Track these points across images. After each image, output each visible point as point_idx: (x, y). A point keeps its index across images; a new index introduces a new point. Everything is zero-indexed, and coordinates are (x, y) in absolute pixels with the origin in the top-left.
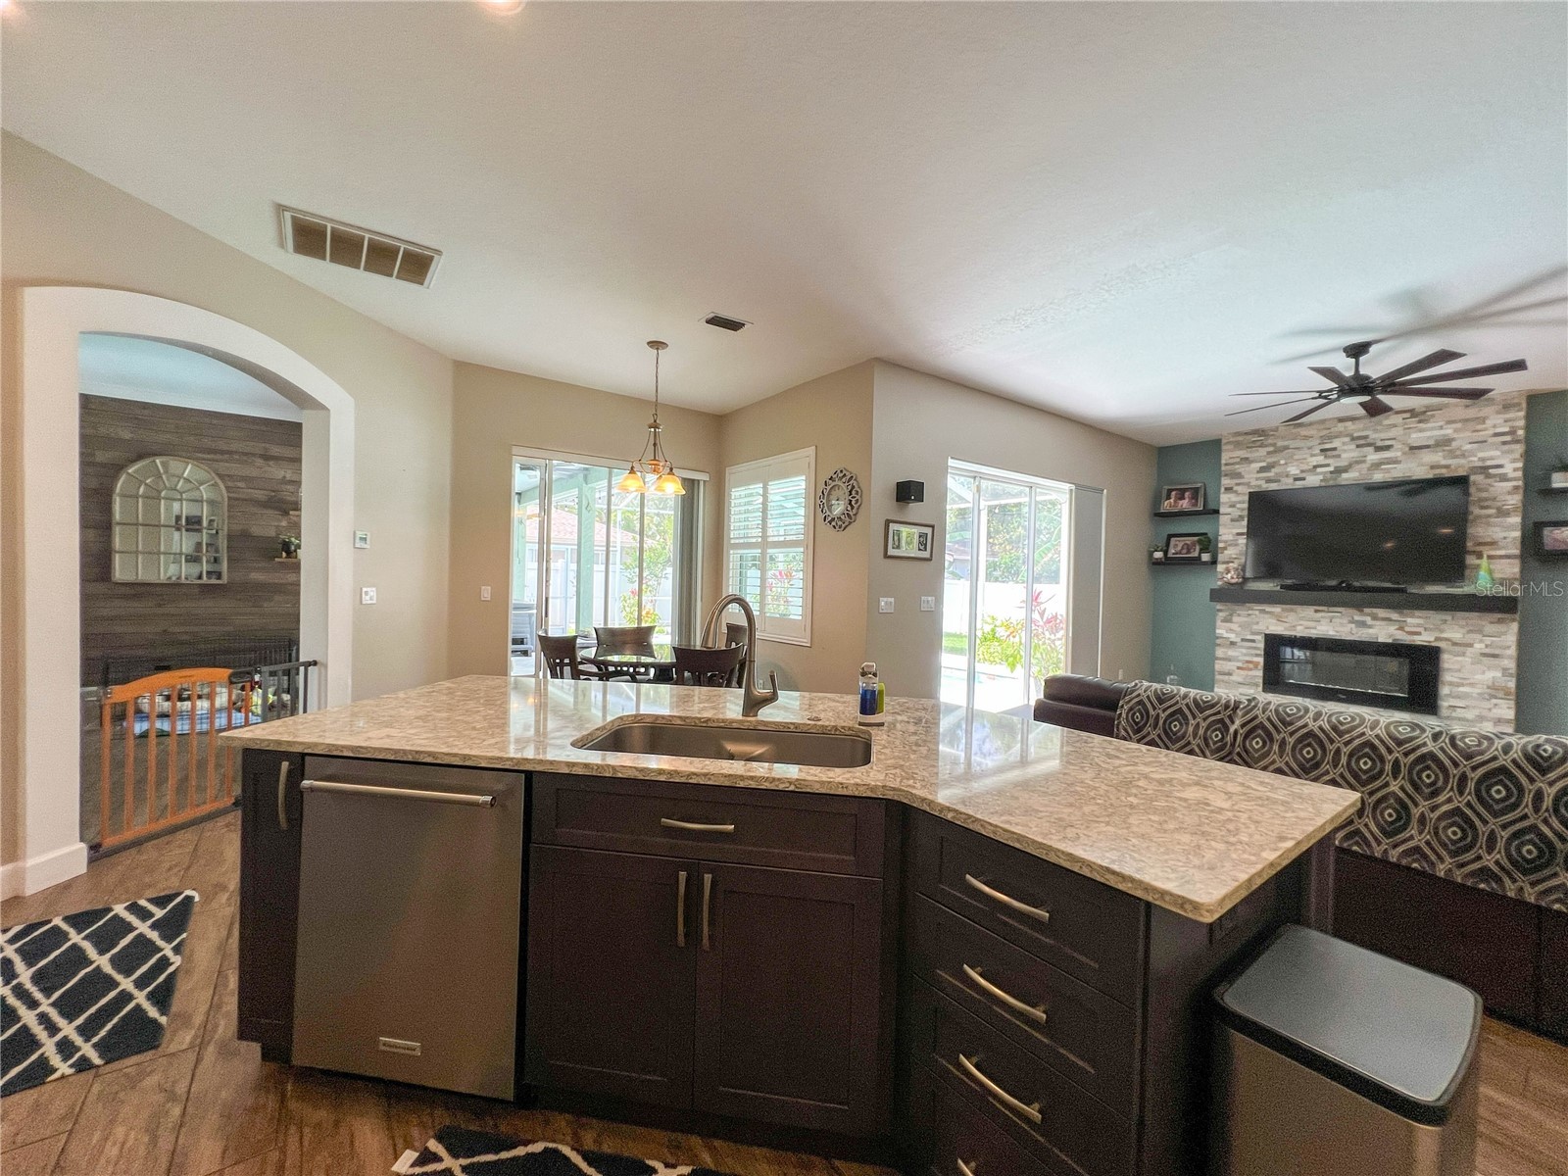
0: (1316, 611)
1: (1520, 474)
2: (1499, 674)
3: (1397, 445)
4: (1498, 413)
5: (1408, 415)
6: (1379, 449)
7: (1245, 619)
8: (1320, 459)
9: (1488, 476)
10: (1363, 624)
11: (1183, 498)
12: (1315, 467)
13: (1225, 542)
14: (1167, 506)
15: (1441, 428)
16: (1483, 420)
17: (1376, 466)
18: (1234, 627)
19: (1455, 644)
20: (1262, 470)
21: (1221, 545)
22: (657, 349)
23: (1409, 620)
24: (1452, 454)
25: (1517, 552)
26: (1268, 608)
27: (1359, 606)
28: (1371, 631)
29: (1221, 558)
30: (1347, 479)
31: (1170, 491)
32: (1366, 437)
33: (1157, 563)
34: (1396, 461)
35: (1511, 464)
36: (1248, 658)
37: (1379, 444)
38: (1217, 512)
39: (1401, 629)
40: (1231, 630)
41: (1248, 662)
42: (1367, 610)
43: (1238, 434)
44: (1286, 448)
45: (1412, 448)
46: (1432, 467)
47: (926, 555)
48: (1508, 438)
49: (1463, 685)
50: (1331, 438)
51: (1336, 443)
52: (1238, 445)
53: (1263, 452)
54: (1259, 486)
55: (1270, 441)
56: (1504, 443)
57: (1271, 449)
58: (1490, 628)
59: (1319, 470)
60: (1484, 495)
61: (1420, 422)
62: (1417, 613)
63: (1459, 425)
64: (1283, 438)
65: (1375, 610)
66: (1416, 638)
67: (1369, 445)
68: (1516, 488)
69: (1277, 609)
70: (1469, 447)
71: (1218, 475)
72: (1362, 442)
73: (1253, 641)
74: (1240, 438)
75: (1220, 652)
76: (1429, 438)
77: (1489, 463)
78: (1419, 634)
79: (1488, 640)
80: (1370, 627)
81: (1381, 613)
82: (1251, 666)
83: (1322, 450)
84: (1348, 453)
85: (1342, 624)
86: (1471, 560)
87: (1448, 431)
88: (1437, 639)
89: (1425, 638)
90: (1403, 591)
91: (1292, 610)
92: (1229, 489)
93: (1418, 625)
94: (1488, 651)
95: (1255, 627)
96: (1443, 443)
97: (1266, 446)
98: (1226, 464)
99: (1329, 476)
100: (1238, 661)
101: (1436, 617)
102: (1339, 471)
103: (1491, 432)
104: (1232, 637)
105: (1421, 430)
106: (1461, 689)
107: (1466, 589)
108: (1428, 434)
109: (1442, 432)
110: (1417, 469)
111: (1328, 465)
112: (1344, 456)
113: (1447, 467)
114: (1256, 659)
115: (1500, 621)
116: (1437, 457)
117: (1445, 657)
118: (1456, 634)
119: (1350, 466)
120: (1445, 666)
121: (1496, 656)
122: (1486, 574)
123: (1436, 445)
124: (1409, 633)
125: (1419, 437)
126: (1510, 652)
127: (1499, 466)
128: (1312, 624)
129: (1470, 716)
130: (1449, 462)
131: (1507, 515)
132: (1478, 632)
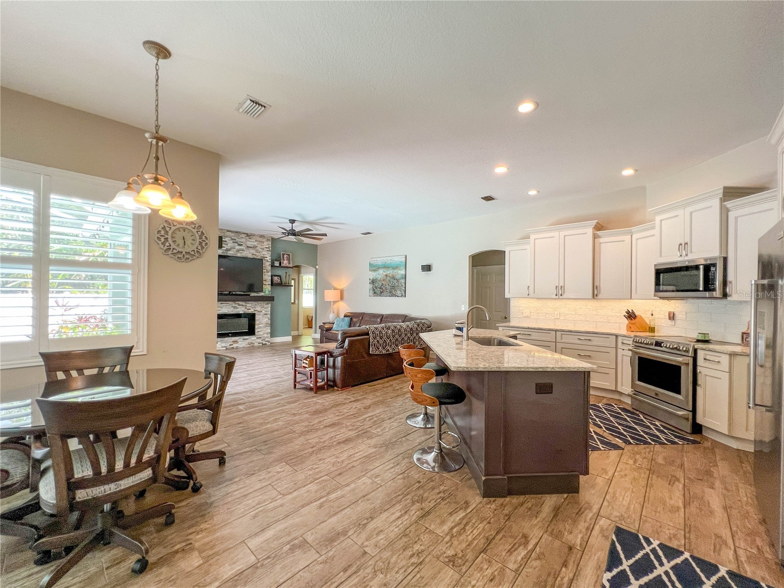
0: (221, 304)
1: (270, 260)
2: (267, 319)
3: (244, 245)
4: (266, 241)
5: (246, 235)
6: (239, 245)
9: (265, 260)
10: (235, 307)
15: (254, 242)
16: (263, 242)
17: (238, 251)
19: (258, 312)
23: (247, 305)
24: (257, 251)
25: (270, 283)
27: (234, 301)
28: (238, 309)
30: (229, 254)
32: (235, 239)
34: (243, 250)
35: (269, 258)
37: (239, 243)
39: (246, 308)
42: (236, 302)
45: (248, 247)
46: (253, 255)
48: (268, 249)
49: (260, 324)
56: (267, 251)
58: (265, 306)
60: (265, 265)
61: (249, 238)
62: (249, 302)
63: (258, 242)
65: (239, 302)
66: (249, 311)
67: (236, 243)
68: (270, 264)
70: (261, 250)
76: (251, 245)
77: (265, 256)
78: (250, 309)
79: (265, 310)
80: (238, 308)
81: (240, 303)
85: (230, 308)
86: (263, 285)
87: (256, 244)
88: (255, 310)
89: (251, 311)
90: (249, 295)
93: (250, 307)
94: (265, 313)
96: (254, 247)
99: (224, 251)
101: (254, 303)
103: (264, 246)
105: (250, 241)
106: (260, 326)
107: (262, 294)
108: (251, 243)
109: (253, 243)
110: (248, 254)
113: (256, 255)
115: (268, 304)
116: (253, 251)
117: (256, 316)
118: (258, 308)
119: (231, 249)
120: (256, 319)
121: (267, 314)
122: (267, 290)
123: (253, 247)
124: (248, 309)
125: (249, 244)
126: (269, 313)
127: (267, 257)
128: (220, 309)
129: (262, 334)
130: (256, 253)
131: (268, 272)
132: (263, 307)
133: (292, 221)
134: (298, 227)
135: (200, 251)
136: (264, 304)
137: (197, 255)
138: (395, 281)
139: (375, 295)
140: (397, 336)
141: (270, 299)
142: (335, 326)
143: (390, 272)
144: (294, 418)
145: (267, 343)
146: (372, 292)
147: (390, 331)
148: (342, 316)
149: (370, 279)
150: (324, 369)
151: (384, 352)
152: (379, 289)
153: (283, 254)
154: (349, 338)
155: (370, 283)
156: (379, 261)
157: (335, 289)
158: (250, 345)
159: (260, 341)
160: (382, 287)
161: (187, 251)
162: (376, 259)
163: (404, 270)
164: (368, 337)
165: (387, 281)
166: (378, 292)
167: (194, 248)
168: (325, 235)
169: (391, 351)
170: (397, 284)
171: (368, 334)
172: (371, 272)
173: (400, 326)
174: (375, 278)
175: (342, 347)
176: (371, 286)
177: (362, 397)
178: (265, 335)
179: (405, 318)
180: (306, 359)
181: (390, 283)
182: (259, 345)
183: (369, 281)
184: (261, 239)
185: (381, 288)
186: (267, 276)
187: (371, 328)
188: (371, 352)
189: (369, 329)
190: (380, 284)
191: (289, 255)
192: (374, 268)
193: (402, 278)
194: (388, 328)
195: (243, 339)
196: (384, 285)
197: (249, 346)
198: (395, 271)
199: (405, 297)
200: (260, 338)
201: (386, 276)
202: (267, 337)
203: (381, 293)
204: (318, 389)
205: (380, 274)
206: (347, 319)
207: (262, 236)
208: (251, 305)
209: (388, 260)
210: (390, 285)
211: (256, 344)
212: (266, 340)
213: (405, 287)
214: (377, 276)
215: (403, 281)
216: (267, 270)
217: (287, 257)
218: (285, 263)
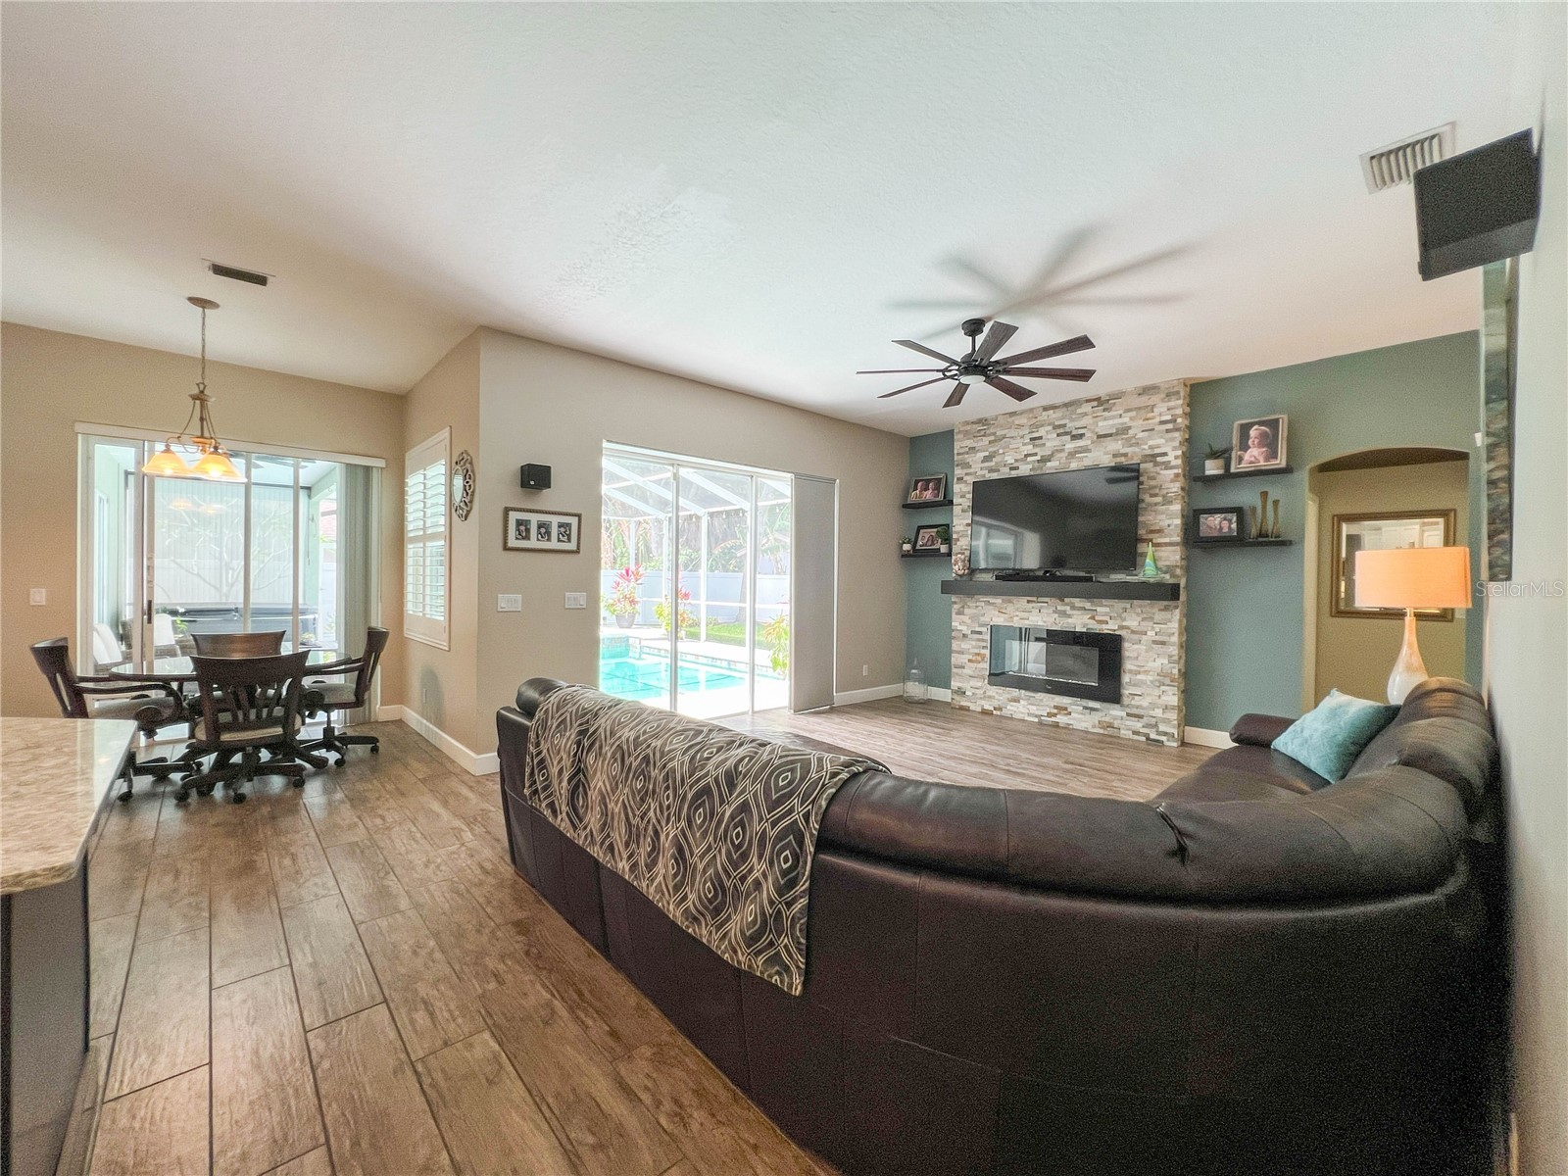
0: (1028, 602)
1: (1179, 462)
2: (1166, 661)
3: (1088, 434)
4: (1163, 400)
5: (1095, 403)
6: (1075, 437)
7: (974, 611)
8: (1029, 449)
9: (1156, 464)
10: (1063, 614)
11: (927, 489)
12: (1026, 456)
13: (958, 533)
14: (914, 496)
15: (1121, 416)
16: (1152, 408)
17: (1072, 454)
18: (965, 618)
19: (1133, 632)
20: (986, 459)
21: (955, 536)
22: (204, 308)
23: (1099, 609)
24: (1129, 443)
25: (1178, 539)
26: (992, 600)
27: (1061, 595)
28: (1070, 620)
29: (955, 549)
30: (1050, 468)
31: (917, 482)
32: (1064, 426)
33: (905, 555)
34: (1086, 450)
35: (1174, 455)
36: (977, 651)
37: (1074, 432)
38: (951, 503)
39: (1093, 618)
40: (963, 623)
41: (978, 654)
42: (1067, 600)
43: (967, 423)
44: (1004, 437)
45: (1099, 437)
46: (1115, 456)
47: (572, 546)
48: (1170, 426)
49: (1139, 673)
50: (1036, 427)
51: (1042, 432)
52: (966, 433)
53: (986, 440)
54: (984, 476)
55: (992, 431)
56: (1168, 431)
57: (992, 438)
58: (1159, 616)
59: (1029, 459)
60: (1153, 483)
61: (1104, 410)
62: (1104, 602)
63: (1133, 414)
64: (1002, 427)
65: (1073, 600)
66: (1104, 626)
67: (1066, 433)
68: (1177, 475)
69: (998, 601)
70: (1141, 435)
71: (952, 464)
72: (1061, 431)
73: (980, 633)
74: (968, 428)
75: (955, 645)
76: (1112, 426)
77: (1157, 451)
78: (1106, 622)
79: (1157, 628)
80: (1070, 616)
81: (1077, 602)
82: (979, 658)
83: (1031, 439)
84: (1052, 441)
85: (1049, 615)
86: (1142, 548)
87: (1126, 419)
88: (1121, 627)
89: (1109, 628)
90: (1101, 579)
91: (1010, 602)
92: (960, 479)
93: (1106, 614)
94: (1157, 638)
95: (982, 619)
96: (1122, 431)
97: (989, 435)
98: (958, 454)
99: (1036, 465)
100: (970, 654)
101: (1118, 605)
102: (1044, 460)
103: (1157, 420)
104: (965, 630)
105: (1107, 419)
106: (1139, 677)
107: (1138, 577)
108: (1111, 422)
109: (1120, 421)
110: (1103, 457)
111: (1036, 454)
112: (1048, 444)
113: (1125, 455)
114: (983, 651)
115: (1166, 609)
116: (1116, 445)
117: (1126, 645)
118: (1134, 622)
119: (1052, 455)
120: (1125, 654)
121: (1163, 643)
122: (1151, 561)
123: (1117, 434)
124: (1099, 622)
125: (1104, 426)
126: (1177, 639)
128: (1025, 615)
129: (1145, 704)
130: (1127, 450)
131: (1170, 503)
132: (1151, 619)
133: (973, 326)
136: (1155, 609)
141: (1167, 593)
145: (1163, 738)
153: (1245, 429)
158: (1103, 728)
159: (1138, 725)
178: (1158, 713)
182: (1136, 737)
184: (1144, 400)
186: (1163, 517)
191: (1274, 424)
195: (1086, 708)
197: (1101, 731)
200: (1140, 717)
202: (1167, 721)
207: (1146, 390)
208: (1107, 610)
211: (1126, 733)
212: (1162, 728)
216: (1164, 496)
217: (1263, 436)
218: (1254, 456)
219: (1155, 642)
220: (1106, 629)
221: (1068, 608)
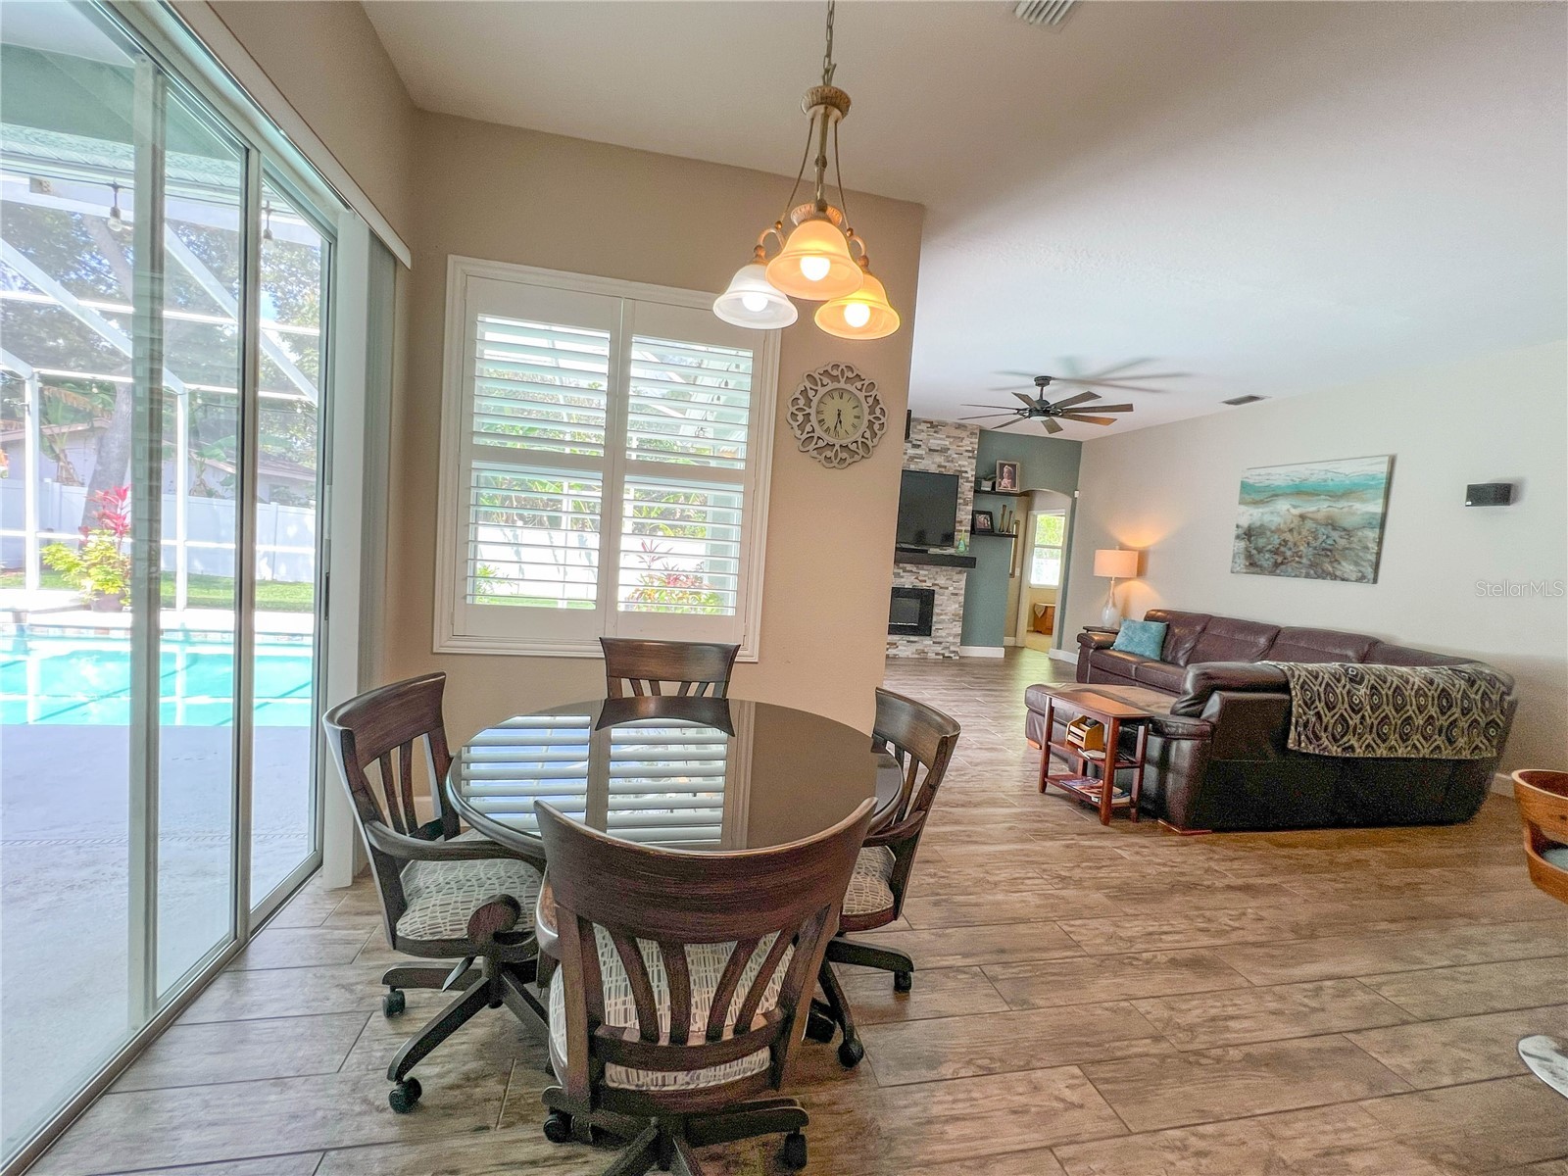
1: (973, 479)
2: (957, 606)
3: (924, 446)
4: (968, 436)
5: (929, 425)
6: (914, 446)
9: (962, 477)
15: (943, 439)
16: (962, 440)
17: (912, 458)
19: (941, 588)
23: (921, 572)
24: (948, 459)
28: (902, 580)
34: (921, 457)
35: (971, 474)
37: (915, 442)
39: (917, 578)
42: (900, 565)
45: (930, 450)
46: (939, 466)
48: (971, 455)
49: (941, 614)
56: (969, 457)
58: (956, 577)
60: (962, 490)
61: (935, 432)
62: (925, 567)
63: (952, 440)
65: (905, 565)
66: (924, 584)
67: (910, 442)
68: (972, 487)
70: (956, 456)
76: (938, 445)
77: (963, 469)
78: (925, 581)
79: (954, 585)
80: (902, 577)
81: (909, 567)
86: (956, 532)
87: (947, 442)
88: (934, 585)
89: (927, 585)
90: (926, 551)
93: (925, 576)
94: (954, 591)
96: (944, 450)
101: (934, 569)
103: (964, 448)
105: (936, 439)
106: (942, 617)
107: (950, 551)
108: (939, 442)
109: (942, 442)
110: (931, 464)
113: (945, 467)
115: (960, 572)
116: (939, 459)
117: (936, 596)
118: (941, 581)
120: (936, 602)
121: (956, 594)
122: (963, 541)
123: (941, 451)
124: (921, 581)
125: (934, 443)
126: (963, 592)
127: (966, 472)
129: (944, 634)
130: (946, 464)
131: (967, 505)
132: (950, 579)
133: (1043, 381)
134: (1054, 395)
135: (869, 443)
136: (953, 572)
137: (861, 452)
138: (1335, 535)
139: (1252, 569)
140: (1389, 710)
141: (967, 563)
142: (1120, 641)
143: (1320, 508)
144: (1064, 893)
145: (952, 655)
146: (1242, 561)
147: (1363, 691)
148: (1138, 616)
149: (1238, 526)
150: (1132, 765)
151: (1335, 751)
152: (1267, 555)
153: (1002, 466)
154: (1224, 694)
155: (1238, 537)
156: (1280, 477)
157: (1123, 548)
158: (919, 654)
159: (938, 649)
160: (1282, 549)
161: (844, 442)
162: (1269, 470)
163: (1381, 501)
164: (1286, 697)
165: (1305, 533)
166: (1265, 564)
167: (858, 436)
168: (1129, 408)
169: (1359, 752)
170: (1342, 542)
171: (1284, 688)
172: (1243, 508)
173: (1401, 677)
174: (1258, 524)
175: (1198, 715)
176: (1242, 544)
177: (1266, 881)
178: (951, 639)
179: (1370, 649)
180: (1077, 724)
181: (1316, 538)
182: (938, 657)
183: (1234, 532)
184: (958, 433)
185: (1276, 552)
186: (963, 513)
187: (1297, 673)
188: (1291, 745)
189: (1289, 673)
190: (1277, 542)
191: (1014, 466)
192: (1254, 494)
193: (1370, 526)
194: (1356, 680)
195: (908, 642)
196: (1290, 544)
197: (917, 656)
198: (1343, 504)
199: (1375, 581)
200: (940, 643)
201: (1303, 517)
202: (954, 644)
203: (1276, 565)
204: (1113, 815)
205: (1281, 512)
206: (1156, 628)
207: (959, 426)
208: (926, 573)
209: (1313, 472)
210: (1314, 544)
211: (932, 655)
212: (952, 648)
213: (1379, 554)
214: (1267, 518)
215: (1373, 534)
216: (964, 499)
217: (1009, 472)
218: (1005, 484)
219: (953, 594)
220: (924, 586)
221: (901, 571)
